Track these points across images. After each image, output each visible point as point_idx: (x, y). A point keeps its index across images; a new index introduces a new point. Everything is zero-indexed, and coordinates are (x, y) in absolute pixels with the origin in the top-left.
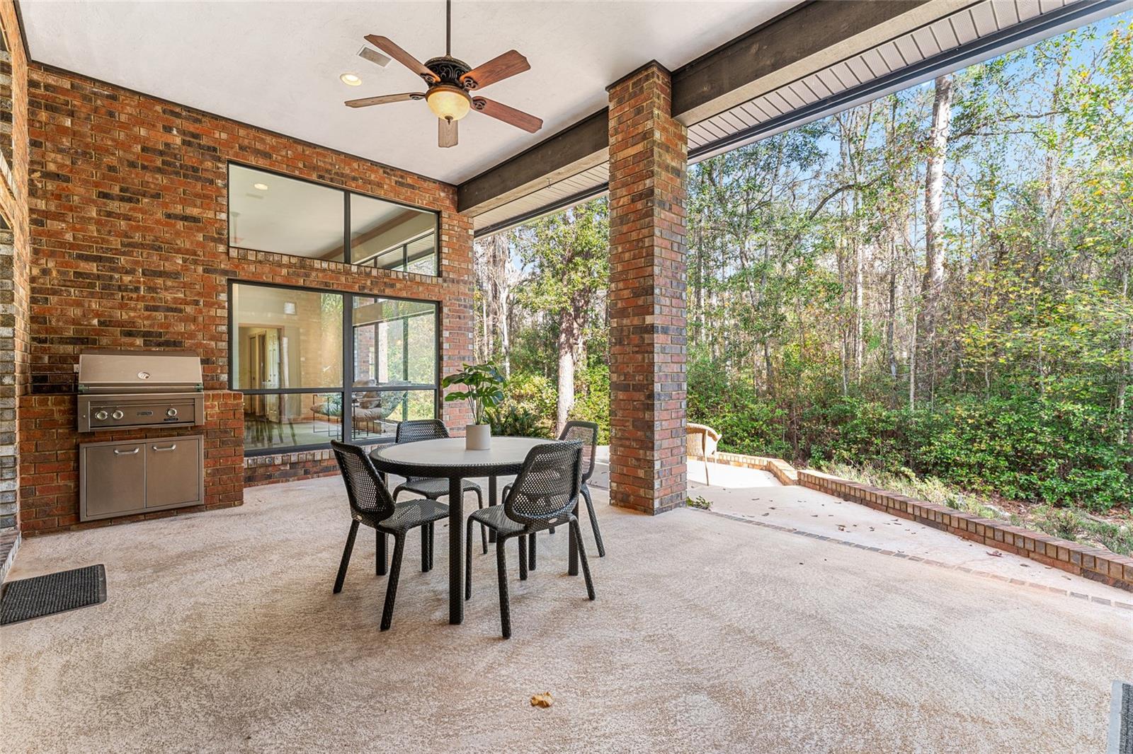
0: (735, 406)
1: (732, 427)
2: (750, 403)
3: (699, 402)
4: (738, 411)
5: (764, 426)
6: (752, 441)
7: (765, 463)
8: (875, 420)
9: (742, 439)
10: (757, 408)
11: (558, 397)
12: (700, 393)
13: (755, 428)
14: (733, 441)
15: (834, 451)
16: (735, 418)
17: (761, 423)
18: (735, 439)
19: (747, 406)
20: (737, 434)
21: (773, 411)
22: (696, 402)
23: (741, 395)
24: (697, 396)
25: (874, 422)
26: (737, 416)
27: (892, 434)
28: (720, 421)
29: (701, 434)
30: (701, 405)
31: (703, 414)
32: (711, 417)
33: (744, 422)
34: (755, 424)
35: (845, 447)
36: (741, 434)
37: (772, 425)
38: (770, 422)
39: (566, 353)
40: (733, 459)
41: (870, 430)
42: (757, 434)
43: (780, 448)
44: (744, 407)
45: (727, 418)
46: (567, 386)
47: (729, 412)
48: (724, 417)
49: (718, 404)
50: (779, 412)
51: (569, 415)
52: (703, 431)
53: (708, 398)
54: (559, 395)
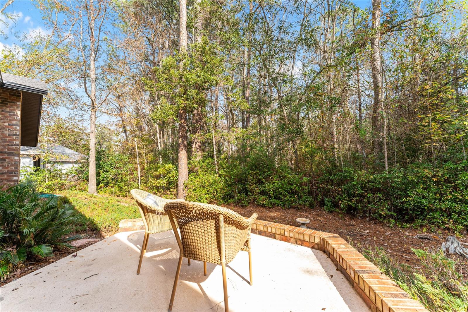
0: (280, 177)
1: (278, 189)
2: (288, 175)
3: (260, 175)
4: (281, 180)
5: (297, 187)
6: (291, 197)
7: (317, 241)
8: (366, 181)
9: (285, 196)
10: (292, 177)
11: (178, 175)
12: (260, 170)
13: (292, 189)
14: (279, 197)
15: (340, 202)
16: (280, 183)
17: (295, 186)
18: (280, 196)
19: (286, 176)
20: (281, 193)
21: (301, 178)
22: (257, 175)
23: (282, 170)
24: (258, 172)
25: (366, 183)
26: (281, 183)
27: (379, 190)
28: (272, 186)
29: (213, 222)
30: (261, 177)
31: (262, 182)
32: (267, 183)
33: (285, 186)
34: (292, 187)
35: (347, 199)
36: (284, 193)
37: (301, 187)
38: (301, 185)
39: (182, 149)
40: (278, 232)
41: (363, 188)
42: (293, 192)
43: (307, 201)
44: (285, 177)
45: (275, 184)
46: (183, 169)
47: (276, 180)
48: (274, 183)
49: (270, 176)
50: (305, 179)
51: (184, 186)
52: (215, 216)
53: (265, 172)
54: (179, 174)
